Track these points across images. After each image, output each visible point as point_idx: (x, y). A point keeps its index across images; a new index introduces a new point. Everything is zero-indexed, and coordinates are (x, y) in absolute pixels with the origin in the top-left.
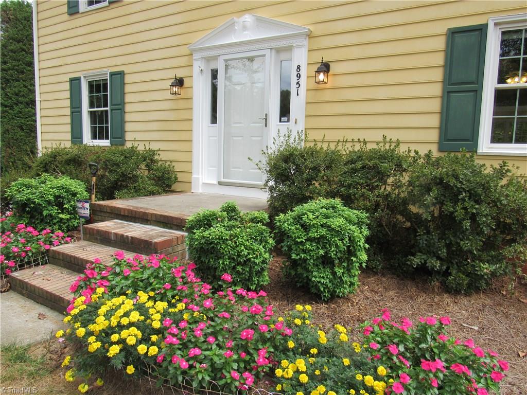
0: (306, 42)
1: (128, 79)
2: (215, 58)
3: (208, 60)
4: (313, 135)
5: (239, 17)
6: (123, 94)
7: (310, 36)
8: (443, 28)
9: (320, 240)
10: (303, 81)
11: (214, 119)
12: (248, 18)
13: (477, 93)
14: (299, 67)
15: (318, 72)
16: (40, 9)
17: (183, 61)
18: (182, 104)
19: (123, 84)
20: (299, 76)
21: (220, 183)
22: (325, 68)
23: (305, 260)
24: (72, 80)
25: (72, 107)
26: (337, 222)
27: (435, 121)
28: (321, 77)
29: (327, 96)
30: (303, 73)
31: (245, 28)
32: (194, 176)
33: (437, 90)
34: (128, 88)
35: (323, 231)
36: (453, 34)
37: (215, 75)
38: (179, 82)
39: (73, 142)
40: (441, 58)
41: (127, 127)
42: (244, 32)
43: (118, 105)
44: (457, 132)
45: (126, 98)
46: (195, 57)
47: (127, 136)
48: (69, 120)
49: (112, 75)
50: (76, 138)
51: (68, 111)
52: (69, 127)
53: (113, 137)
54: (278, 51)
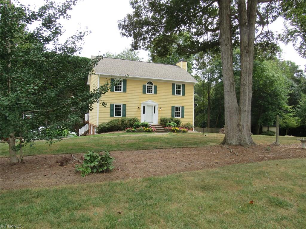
1: (127, 106)
2: (145, 105)
3: (143, 105)
4: (159, 116)
7: (158, 104)
11: (144, 113)
12: (150, 100)
14: (157, 108)
17: (139, 104)
18: (139, 111)
22: (160, 108)
24: (111, 104)
25: (111, 109)
27: (171, 115)
29: (160, 111)
31: (149, 102)
33: (171, 112)
36: (172, 106)
37: (144, 107)
38: (139, 107)
39: (110, 116)
40: (171, 109)
41: (126, 114)
42: (150, 102)
43: (125, 110)
44: (173, 116)
45: (127, 109)
46: (142, 104)
47: (126, 115)
48: (109, 112)
49: (123, 105)
50: (112, 115)
51: (109, 110)
52: (109, 113)
53: (123, 115)
54: (154, 105)
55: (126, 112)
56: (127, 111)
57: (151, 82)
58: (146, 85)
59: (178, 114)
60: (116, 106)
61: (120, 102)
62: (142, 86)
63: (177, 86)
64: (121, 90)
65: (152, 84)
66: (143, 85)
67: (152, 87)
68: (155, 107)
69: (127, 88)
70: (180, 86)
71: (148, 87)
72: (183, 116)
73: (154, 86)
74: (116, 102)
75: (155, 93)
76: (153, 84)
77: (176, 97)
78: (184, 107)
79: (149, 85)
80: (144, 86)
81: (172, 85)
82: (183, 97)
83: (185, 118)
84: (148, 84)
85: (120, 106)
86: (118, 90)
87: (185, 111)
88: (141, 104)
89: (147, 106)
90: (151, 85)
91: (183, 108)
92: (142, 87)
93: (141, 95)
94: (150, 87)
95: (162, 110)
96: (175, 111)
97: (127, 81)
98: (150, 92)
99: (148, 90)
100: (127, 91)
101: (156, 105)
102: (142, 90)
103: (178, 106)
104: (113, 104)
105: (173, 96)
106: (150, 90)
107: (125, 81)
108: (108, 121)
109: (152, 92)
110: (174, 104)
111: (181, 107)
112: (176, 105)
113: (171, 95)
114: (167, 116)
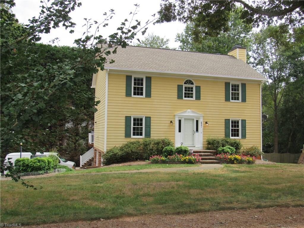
0: (202, 117)
1: (152, 119)
2: (181, 118)
3: (179, 117)
6: (150, 123)
7: (203, 116)
8: (224, 119)
10: (202, 125)
11: (180, 131)
12: (189, 110)
13: (229, 129)
14: (201, 122)
17: (172, 117)
18: (171, 127)
19: (150, 120)
22: (206, 123)
24: (126, 117)
25: (126, 125)
27: (224, 133)
28: (207, 125)
29: (207, 128)
31: (189, 112)
33: (224, 128)
34: (152, 122)
36: (226, 120)
37: (180, 121)
38: (171, 122)
39: (126, 137)
40: (224, 124)
41: (151, 132)
42: (189, 113)
43: (148, 126)
44: (227, 135)
45: (152, 124)
46: (176, 117)
47: (151, 135)
48: (124, 129)
49: (146, 117)
50: (128, 135)
51: (124, 127)
52: (124, 132)
53: (146, 135)
54: (196, 118)
55: (151, 130)
56: (152, 127)
57: (191, 81)
58: (182, 86)
59: (235, 132)
60: (134, 120)
61: (141, 114)
63: (232, 86)
64: (142, 94)
65: (192, 84)
66: (178, 85)
67: (192, 88)
68: (197, 121)
69: (152, 90)
70: (238, 86)
71: (186, 88)
72: (244, 136)
73: (196, 87)
74: (135, 114)
75: (198, 98)
76: (194, 83)
77: (231, 104)
78: (245, 120)
79: (188, 85)
80: (180, 87)
81: (224, 85)
82: (243, 104)
83: (247, 138)
84: (185, 83)
85: (141, 120)
86: (138, 94)
87: (247, 127)
88: (175, 115)
89: (185, 119)
90: (190, 86)
91: (244, 121)
92: (177, 89)
93: (175, 102)
94: (189, 88)
95: (209, 125)
96: (231, 128)
97: (152, 80)
98: (188, 97)
99: (185, 94)
100: (152, 95)
101: (199, 118)
102: (176, 94)
103: (235, 118)
104: (130, 117)
105: (228, 103)
106: (189, 94)
107: (149, 79)
108: (122, 145)
109: (192, 97)
110: (228, 116)
111: (241, 120)
112: (232, 118)
113: (224, 101)
114: (218, 136)
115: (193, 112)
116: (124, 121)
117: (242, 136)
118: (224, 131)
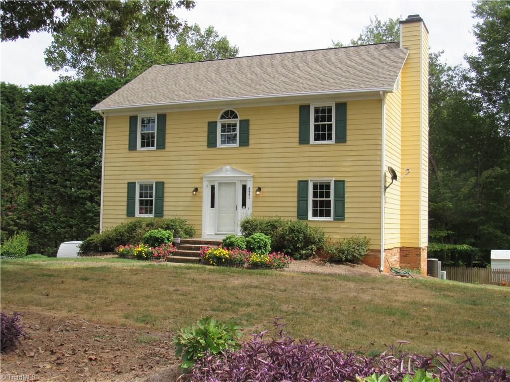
0: (252, 179)
1: (166, 186)
2: (214, 181)
3: (210, 181)
4: (256, 214)
5: (225, 166)
6: (163, 192)
7: (253, 177)
8: (297, 180)
9: (258, 242)
10: (251, 193)
11: (213, 206)
12: (228, 167)
13: (307, 201)
15: (257, 191)
16: (107, 144)
17: (197, 181)
18: (197, 199)
19: (163, 188)
20: (249, 191)
21: (216, 234)
22: (259, 189)
23: (254, 247)
24: (129, 183)
25: (128, 197)
26: (261, 238)
27: (295, 209)
28: (258, 193)
29: (260, 199)
30: (251, 190)
31: (227, 170)
32: (203, 231)
33: (296, 199)
34: (166, 190)
35: (259, 240)
36: (299, 182)
37: (213, 188)
38: (196, 190)
39: (127, 216)
40: (296, 190)
41: (165, 208)
42: (227, 172)
43: (160, 198)
44: (301, 213)
45: (166, 195)
46: (204, 179)
47: (165, 213)
48: (126, 204)
49: (157, 183)
50: (130, 212)
51: (126, 199)
52: (125, 208)
53: (156, 213)
54: (241, 181)
55: (165, 204)
56: (165, 199)
57: (234, 112)
58: (216, 123)
59: (322, 206)
61: (150, 177)
62: (206, 125)
63: (317, 111)
65: (236, 117)
66: (209, 123)
67: (235, 125)
68: (244, 187)
69: (167, 136)
70: (330, 110)
71: (223, 126)
72: (340, 216)
73: (241, 121)
74: (140, 178)
75: (245, 142)
76: (238, 117)
77: (312, 149)
78: (343, 182)
79: (227, 121)
80: (212, 126)
81: (298, 110)
82: (341, 147)
83: (346, 220)
84: (223, 117)
87: (346, 195)
88: (202, 178)
90: (231, 121)
91: (340, 184)
92: (206, 129)
93: (203, 153)
94: (229, 125)
95: (266, 194)
97: (168, 118)
98: (229, 142)
99: (222, 136)
100: (167, 145)
101: (246, 181)
102: (206, 139)
103: (322, 179)
105: (304, 148)
106: (228, 136)
109: (234, 142)
110: (306, 174)
111: (333, 181)
112: (314, 177)
113: (297, 144)
114: (279, 214)
115: (234, 170)
116: (126, 190)
117: (336, 215)
118: (295, 204)
